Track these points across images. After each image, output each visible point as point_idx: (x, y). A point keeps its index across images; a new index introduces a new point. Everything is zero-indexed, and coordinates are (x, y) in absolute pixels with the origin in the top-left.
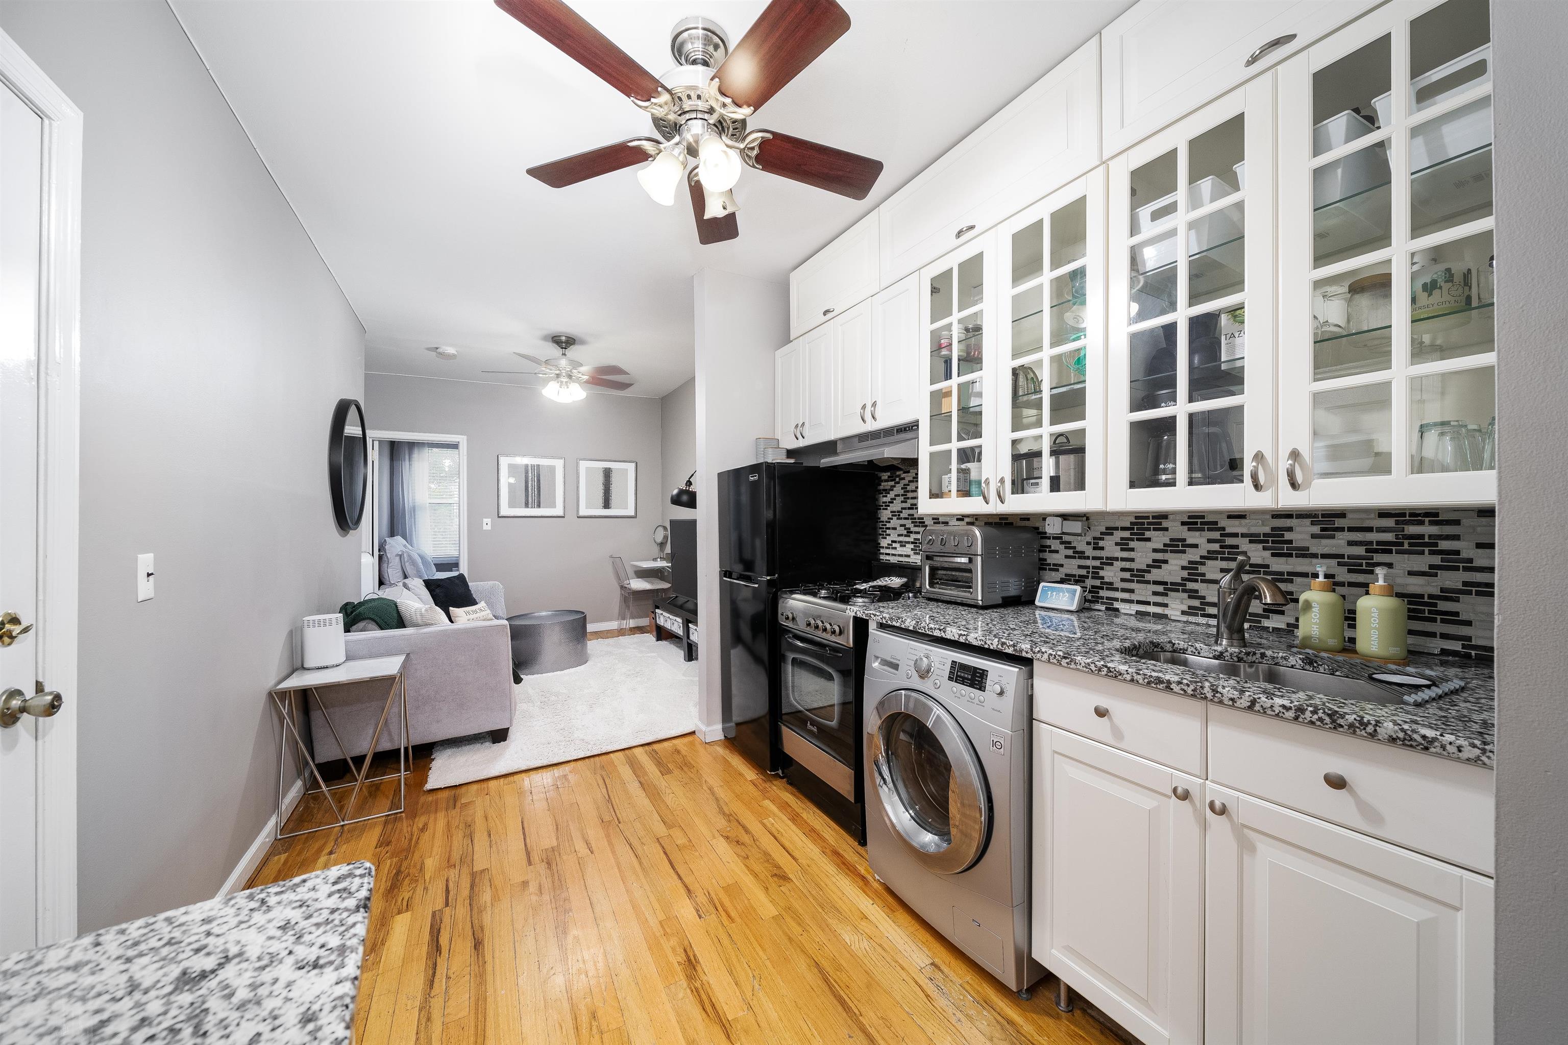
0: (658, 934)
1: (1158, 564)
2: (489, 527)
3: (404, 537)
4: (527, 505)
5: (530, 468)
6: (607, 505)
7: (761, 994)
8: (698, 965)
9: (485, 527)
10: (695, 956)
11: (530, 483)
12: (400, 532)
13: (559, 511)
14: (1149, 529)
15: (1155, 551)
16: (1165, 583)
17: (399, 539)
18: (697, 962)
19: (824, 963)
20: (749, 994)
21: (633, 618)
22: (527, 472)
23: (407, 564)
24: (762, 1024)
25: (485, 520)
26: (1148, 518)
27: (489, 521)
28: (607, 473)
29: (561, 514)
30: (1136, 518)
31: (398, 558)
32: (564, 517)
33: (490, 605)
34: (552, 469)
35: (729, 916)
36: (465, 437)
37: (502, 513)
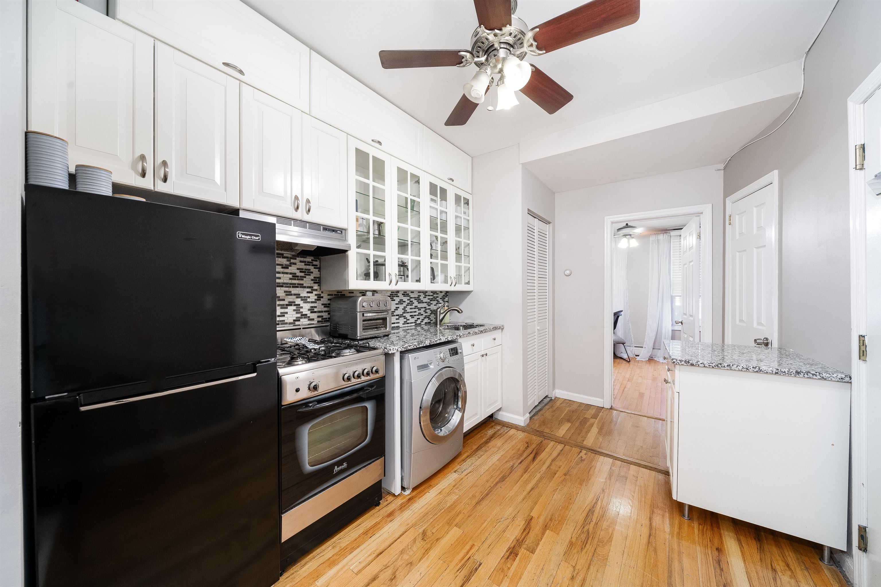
0: (508, 580)
1: (397, 308)
7: (506, 516)
8: (511, 546)
10: (507, 551)
14: (394, 297)
15: (396, 304)
16: (399, 315)
18: (509, 548)
19: (474, 501)
20: (508, 521)
24: (517, 511)
26: (394, 292)
30: (392, 292)
35: (471, 548)
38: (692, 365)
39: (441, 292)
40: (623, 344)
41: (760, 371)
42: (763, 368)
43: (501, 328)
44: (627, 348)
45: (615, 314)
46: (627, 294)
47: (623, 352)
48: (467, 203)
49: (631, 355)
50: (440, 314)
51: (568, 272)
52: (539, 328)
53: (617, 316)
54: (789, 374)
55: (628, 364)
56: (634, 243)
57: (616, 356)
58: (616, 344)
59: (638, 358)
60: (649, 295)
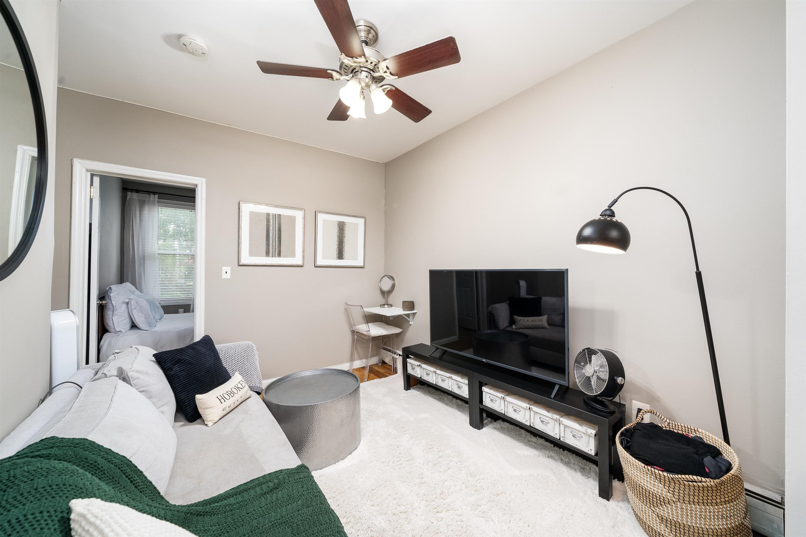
2: (228, 276)
3: (134, 284)
4: (267, 254)
5: (271, 217)
6: (340, 256)
9: (224, 276)
11: (271, 232)
12: (130, 279)
13: (298, 260)
17: (128, 285)
21: (360, 359)
22: (268, 221)
23: (135, 311)
25: (225, 269)
27: (228, 269)
28: (341, 227)
29: (300, 263)
31: (124, 306)
32: (302, 266)
33: (245, 374)
34: (292, 219)
36: (204, 180)
37: (243, 262)
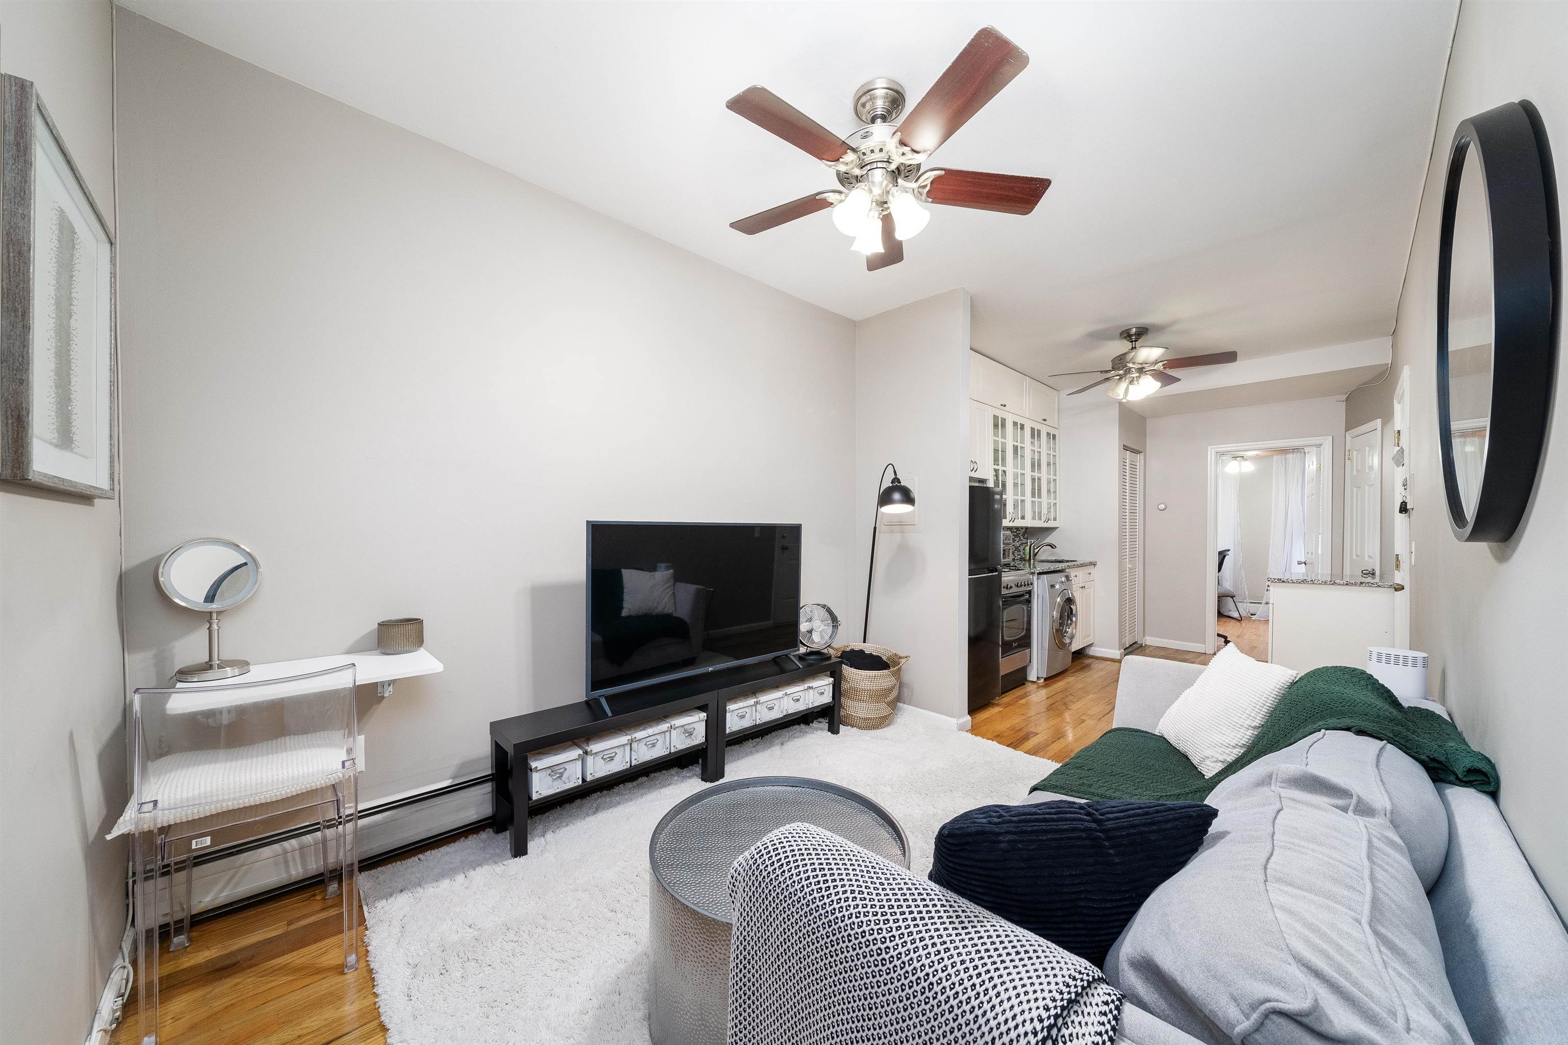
38: (1283, 582)
39: (1022, 528)
40: (1232, 597)
41: (1334, 583)
42: (1337, 581)
43: (1093, 564)
44: (1239, 605)
45: (1220, 553)
46: (1239, 531)
47: (1232, 609)
48: (1054, 436)
49: (1243, 614)
50: (1034, 549)
51: (1162, 506)
52: (1130, 566)
53: (1222, 555)
54: (1356, 584)
55: (1238, 623)
56: (1248, 467)
57: (1220, 615)
58: (1221, 598)
59: (1254, 617)
60: (1272, 533)
